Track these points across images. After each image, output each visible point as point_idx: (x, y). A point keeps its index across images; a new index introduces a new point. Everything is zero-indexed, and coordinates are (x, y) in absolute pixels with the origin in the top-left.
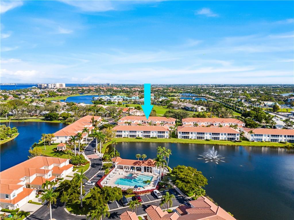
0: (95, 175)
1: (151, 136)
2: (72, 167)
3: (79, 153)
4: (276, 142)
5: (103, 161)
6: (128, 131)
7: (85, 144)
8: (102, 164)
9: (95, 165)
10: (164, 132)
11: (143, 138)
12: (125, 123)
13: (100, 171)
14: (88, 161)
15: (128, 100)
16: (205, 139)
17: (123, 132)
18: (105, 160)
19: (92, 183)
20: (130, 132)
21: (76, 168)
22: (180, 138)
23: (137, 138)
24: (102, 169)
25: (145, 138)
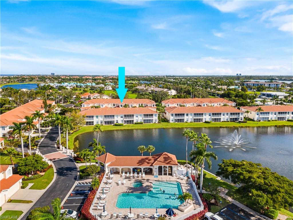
0: (71, 191)
1: (135, 122)
2: (21, 181)
3: (30, 152)
4: (283, 120)
5: (77, 163)
6: (101, 116)
7: (39, 137)
8: (76, 168)
9: (65, 171)
10: (152, 115)
11: (124, 125)
12: (92, 107)
13: (76, 183)
14: (50, 165)
15: (82, 86)
16: (204, 121)
17: (95, 118)
18: (80, 161)
19: (70, 212)
20: (105, 116)
21: (28, 179)
22: (173, 122)
23: (116, 125)
24: (81, 178)
25: (126, 124)
